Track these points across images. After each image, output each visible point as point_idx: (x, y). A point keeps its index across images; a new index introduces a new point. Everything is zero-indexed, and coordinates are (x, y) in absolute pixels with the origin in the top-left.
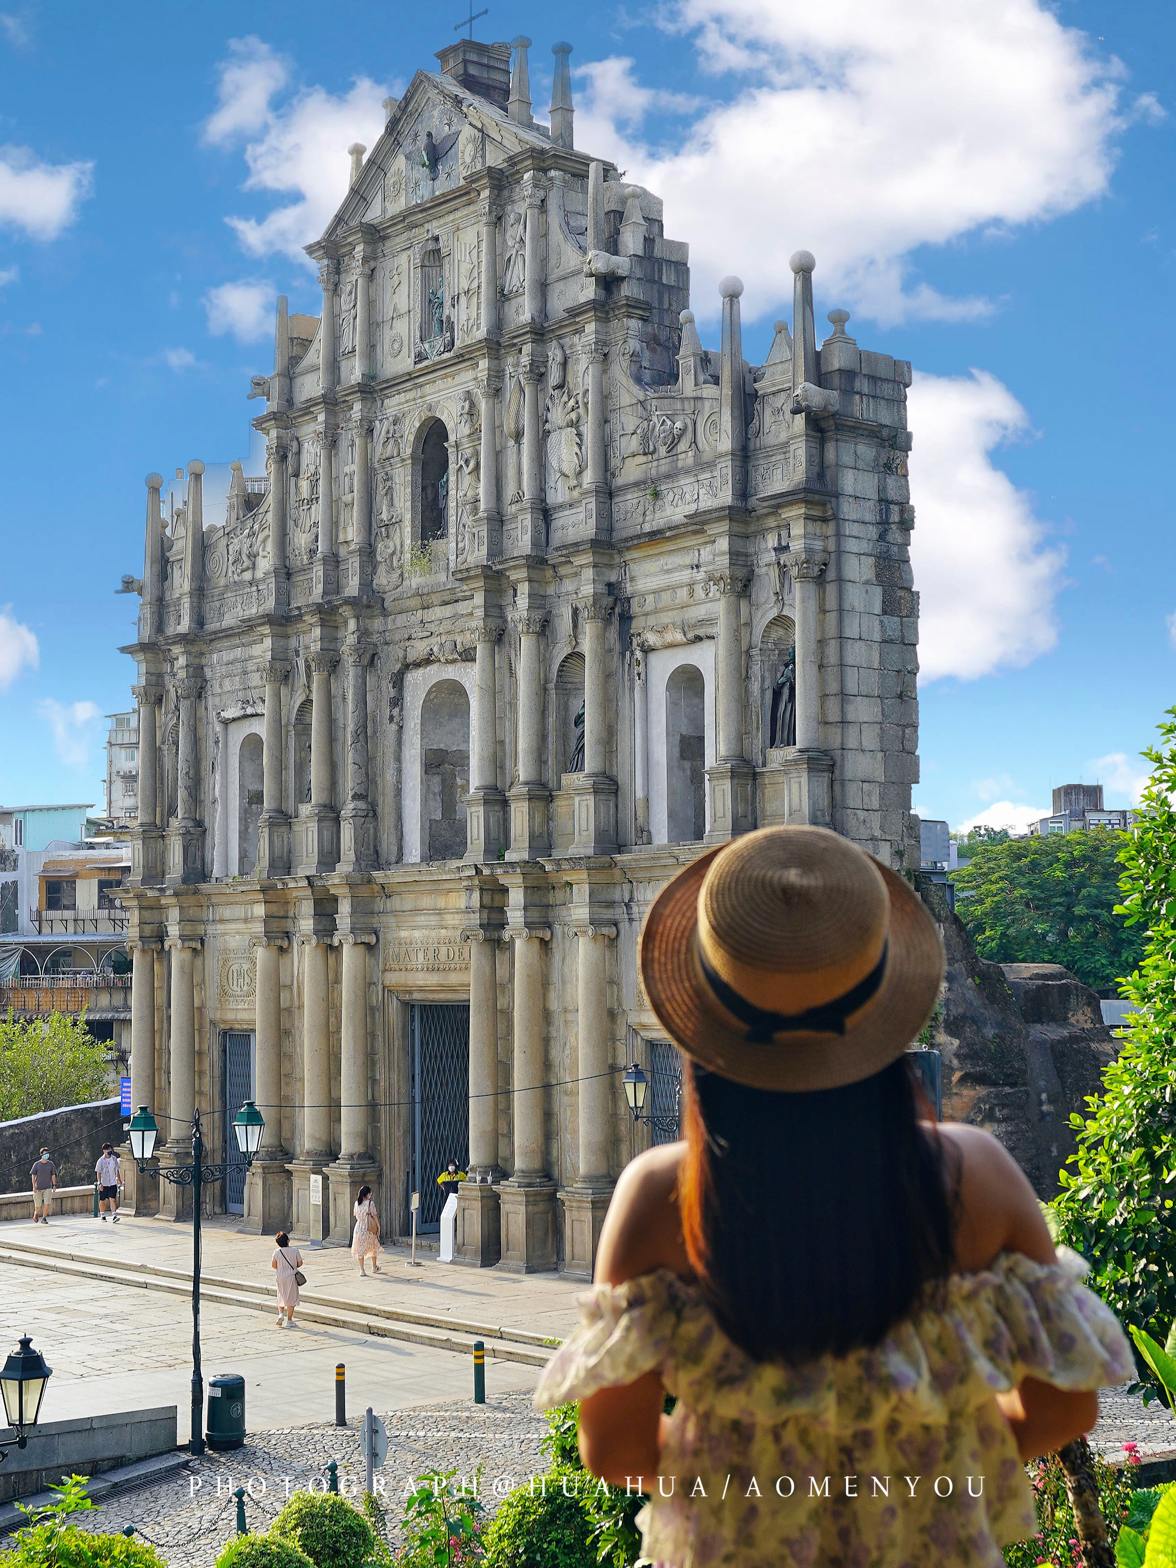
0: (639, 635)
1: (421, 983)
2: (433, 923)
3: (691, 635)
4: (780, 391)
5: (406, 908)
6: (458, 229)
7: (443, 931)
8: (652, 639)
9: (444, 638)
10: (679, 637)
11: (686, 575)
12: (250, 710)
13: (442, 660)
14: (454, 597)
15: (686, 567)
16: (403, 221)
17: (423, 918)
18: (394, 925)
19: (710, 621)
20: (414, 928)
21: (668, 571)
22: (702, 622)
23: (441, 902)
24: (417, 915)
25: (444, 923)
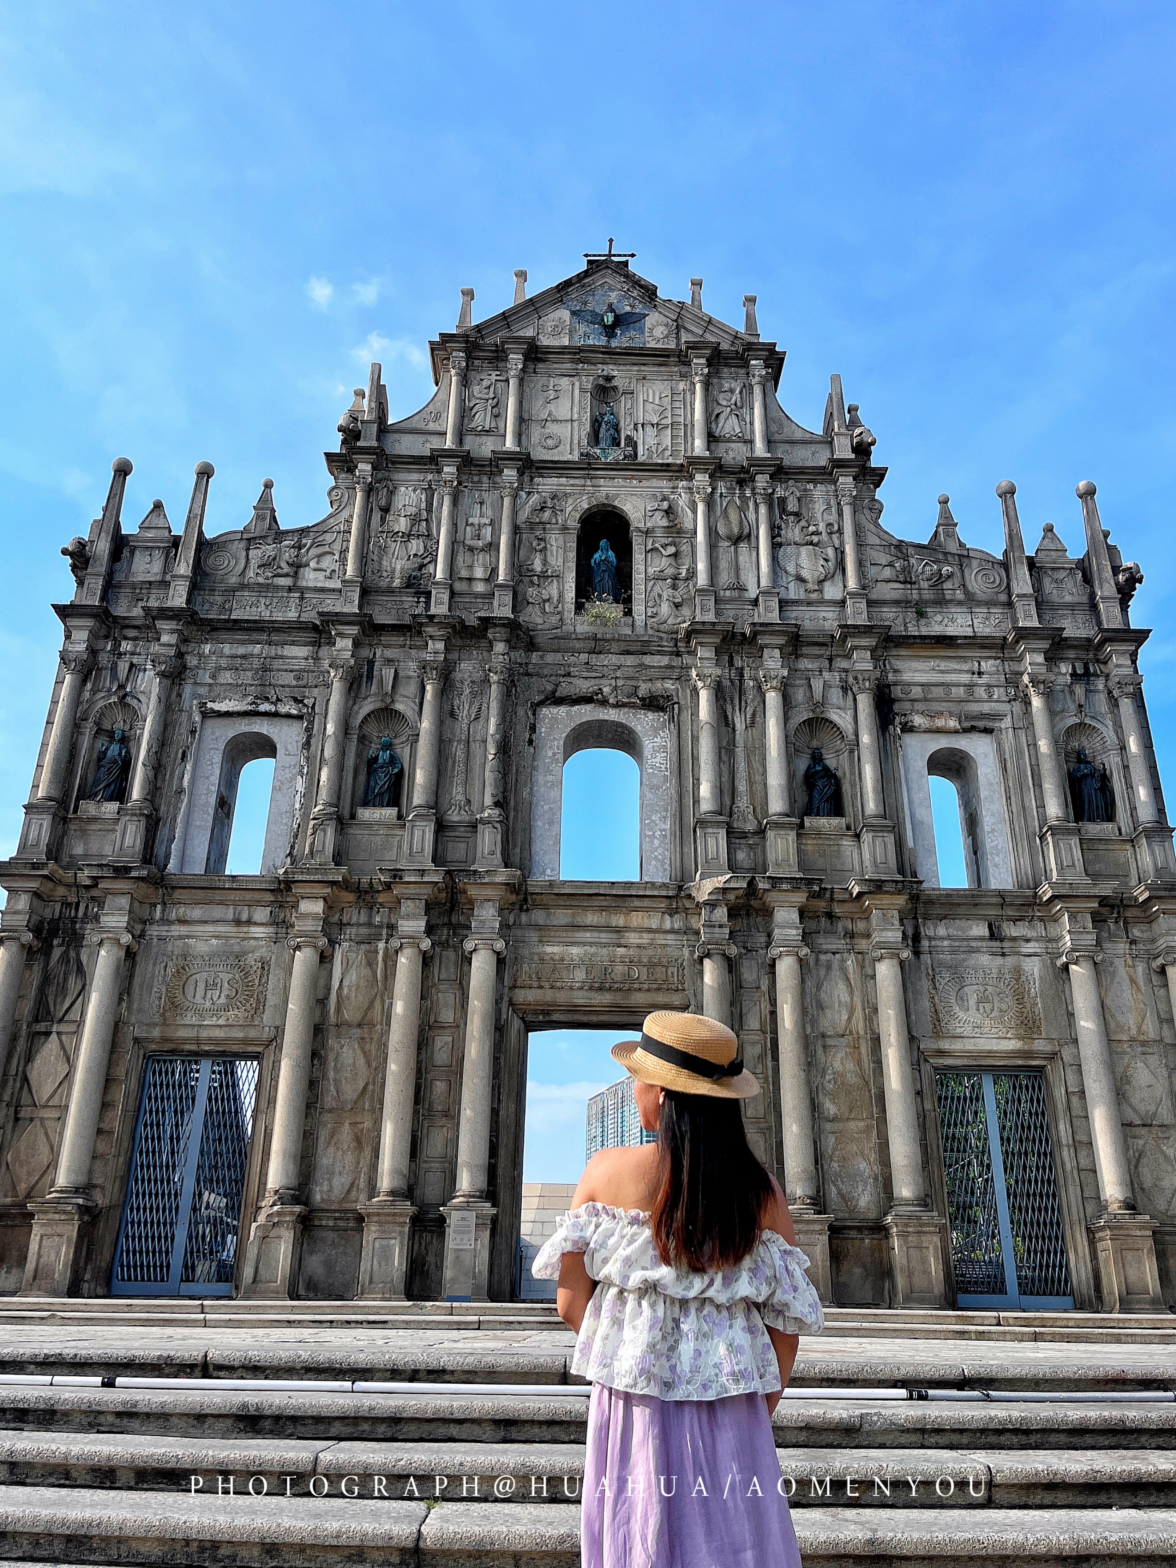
0: (905, 715)
1: (581, 1001)
2: (604, 941)
3: (967, 724)
4: (1059, 568)
5: (555, 923)
6: (644, 378)
7: (621, 950)
8: (918, 720)
9: (620, 683)
10: (953, 723)
11: (965, 678)
12: (265, 707)
13: (611, 701)
14: (645, 649)
15: (967, 672)
16: (575, 353)
17: (588, 935)
18: (536, 939)
19: (997, 717)
20: (573, 944)
21: (942, 672)
22: (983, 716)
23: (619, 920)
24: (578, 931)
25: (623, 941)
